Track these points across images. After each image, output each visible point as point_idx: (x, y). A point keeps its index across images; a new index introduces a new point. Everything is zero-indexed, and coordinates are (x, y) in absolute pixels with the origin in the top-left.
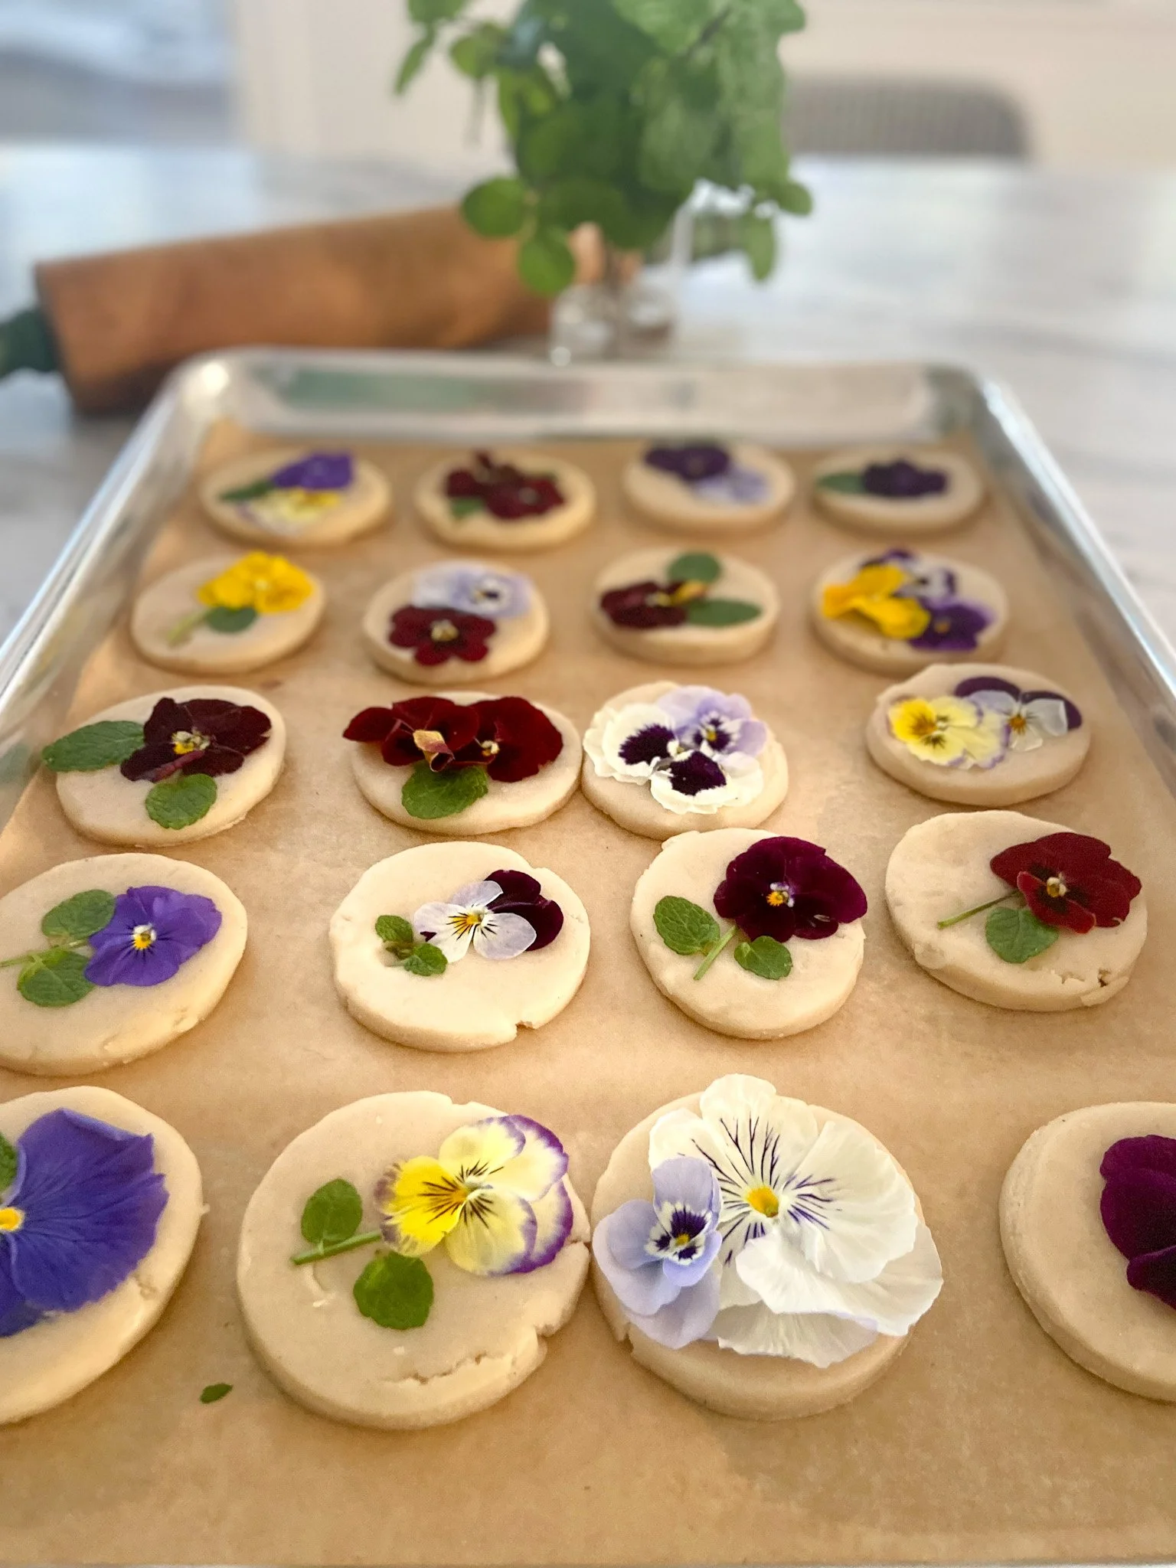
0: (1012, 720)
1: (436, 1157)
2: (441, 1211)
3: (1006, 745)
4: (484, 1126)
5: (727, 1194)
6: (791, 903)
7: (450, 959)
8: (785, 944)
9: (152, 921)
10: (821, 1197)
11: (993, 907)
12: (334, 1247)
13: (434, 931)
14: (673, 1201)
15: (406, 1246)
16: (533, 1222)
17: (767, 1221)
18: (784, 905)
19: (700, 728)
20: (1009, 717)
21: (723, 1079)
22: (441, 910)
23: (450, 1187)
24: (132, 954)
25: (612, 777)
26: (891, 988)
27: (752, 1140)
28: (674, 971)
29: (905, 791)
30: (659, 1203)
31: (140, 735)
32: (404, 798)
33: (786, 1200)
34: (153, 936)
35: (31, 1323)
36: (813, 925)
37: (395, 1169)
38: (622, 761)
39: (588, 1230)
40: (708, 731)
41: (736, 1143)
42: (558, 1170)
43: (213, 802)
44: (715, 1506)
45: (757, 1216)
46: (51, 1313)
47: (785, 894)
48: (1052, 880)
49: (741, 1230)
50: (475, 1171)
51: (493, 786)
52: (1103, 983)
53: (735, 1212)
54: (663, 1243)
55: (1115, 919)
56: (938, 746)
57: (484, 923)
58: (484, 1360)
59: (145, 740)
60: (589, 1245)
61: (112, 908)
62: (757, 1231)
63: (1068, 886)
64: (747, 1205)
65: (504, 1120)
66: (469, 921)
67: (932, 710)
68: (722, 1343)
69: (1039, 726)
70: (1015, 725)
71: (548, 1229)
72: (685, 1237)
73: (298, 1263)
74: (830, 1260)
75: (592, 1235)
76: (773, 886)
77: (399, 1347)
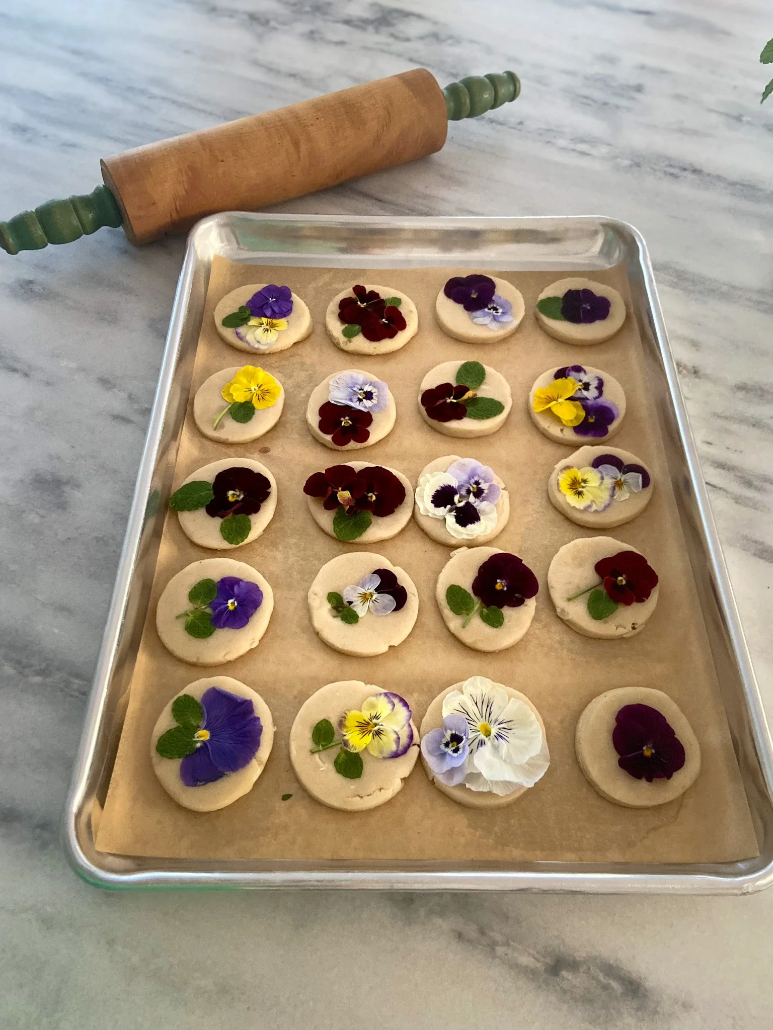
0: (617, 482)
1: (361, 711)
2: (364, 734)
3: (612, 496)
4: (378, 697)
5: (471, 726)
6: (505, 589)
7: (360, 616)
8: (501, 610)
9: (234, 596)
10: (507, 728)
11: (593, 589)
12: (326, 747)
13: (352, 601)
14: (451, 730)
15: (352, 749)
16: (399, 738)
17: (486, 739)
18: (502, 590)
19: (470, 486)
20: (615, 480)
21: (473, 678)
22: (355, 590)
23: (366, 723)
24: (229, 612)
25: (428, 516)
26: (545, 626)
27: (482, 703)
28: (454, 622)
29: (562, 518)
30: (446, 730)
31: (211, 490)
32: (334, 528)
33: (494, 730)
34: (236, 604)
35: (221, 777)
36: (514, 599)
37: (345, 715)
38: (433, 505)
39: (419, 740)
40: (473, 487)
41: (476, 704)
42: (408, 718)
43: (250, 530)
44: (462, 840)
45: (482, 737)
46: (228, 773)
47: (503, 584)
48: (620, 578)
49: (476, 742)
50: (376, 717)
51: (375, 519)
52: (634, 628)
53: (475, 734)
54: (447, 745)
55: (644, 598)
56: (580, 496)
57: (374, 598)
58: (382, 791)
59: (214, 493)
60: (419, 746)
61: (216, 589)
62: (482, 743)
63: (626, 581)
64: (479, 731)
65: (386, 694)
66: (367, 597)
67: (580, 476)
68: (468, 786)
69: (629, 487)
70: (618, 484)
71: (404, 740)
72: (455, 743)
73: (312, 752)
74: (509, 755)
75: (420, 742)
76: (498, 581)
77: (352, 786)
